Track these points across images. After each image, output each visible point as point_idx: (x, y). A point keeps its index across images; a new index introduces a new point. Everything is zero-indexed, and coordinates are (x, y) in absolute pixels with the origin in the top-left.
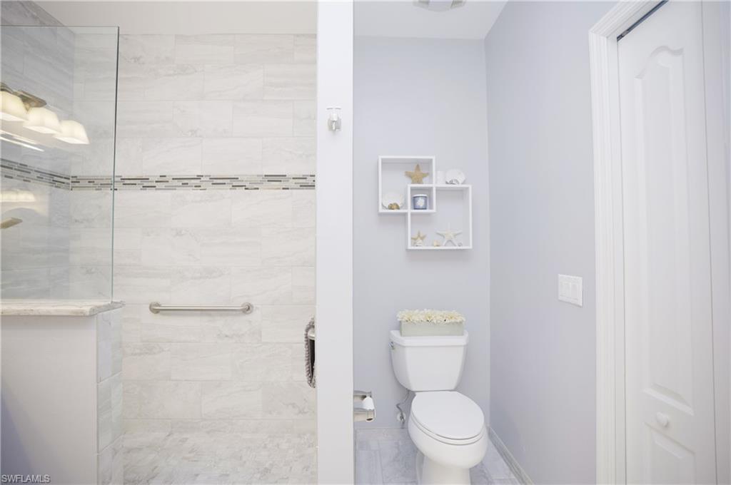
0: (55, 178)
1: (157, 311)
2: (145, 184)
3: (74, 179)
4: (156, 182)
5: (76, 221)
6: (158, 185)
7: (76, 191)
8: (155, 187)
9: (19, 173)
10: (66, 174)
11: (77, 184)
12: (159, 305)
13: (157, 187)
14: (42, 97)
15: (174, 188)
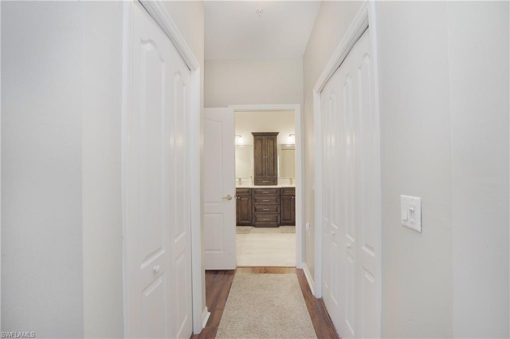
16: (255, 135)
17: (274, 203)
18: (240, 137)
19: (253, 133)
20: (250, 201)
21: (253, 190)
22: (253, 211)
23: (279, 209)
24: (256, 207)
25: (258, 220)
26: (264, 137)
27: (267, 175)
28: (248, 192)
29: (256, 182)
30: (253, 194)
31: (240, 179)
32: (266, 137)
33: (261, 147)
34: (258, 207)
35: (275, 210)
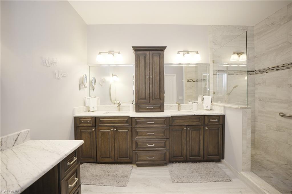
0: (250, 72)
1: (282, 116)
2: (277, 69)
3: (256, 71)
4: (281, 67)
5: (257, 84)
6: (282, 68)
7: (256, 75)
8: (281, 69)
9: (239, 73)
10: (253, 70)
11: (256, 73)
12: (284, 114)
13: (282, 69)
14: (242, 52)
15: (289, 68)
16: (136, 49)
17: (161, 137)
18: (119, 53)
19: (133, 47)
20: (129, 133)
21: (134, 120)
22: (134, 147)
23: (167, 144)
24: (137, 142)
25: (140, 158)
26: (147, 53)
27: (151, 100)
28: (127, 122)
29: (138, 109)
30: (134, 124)
31: (119, 104)
32: (151, 52)
33: (144, 65)
34: (140, 143)
35: (162, 145)
